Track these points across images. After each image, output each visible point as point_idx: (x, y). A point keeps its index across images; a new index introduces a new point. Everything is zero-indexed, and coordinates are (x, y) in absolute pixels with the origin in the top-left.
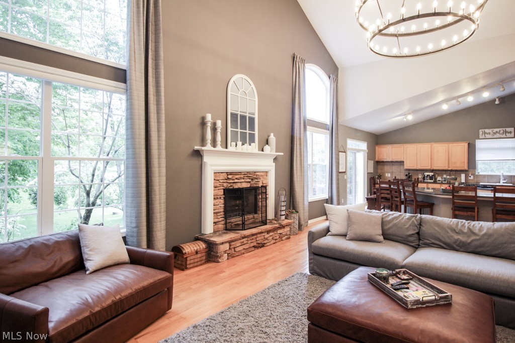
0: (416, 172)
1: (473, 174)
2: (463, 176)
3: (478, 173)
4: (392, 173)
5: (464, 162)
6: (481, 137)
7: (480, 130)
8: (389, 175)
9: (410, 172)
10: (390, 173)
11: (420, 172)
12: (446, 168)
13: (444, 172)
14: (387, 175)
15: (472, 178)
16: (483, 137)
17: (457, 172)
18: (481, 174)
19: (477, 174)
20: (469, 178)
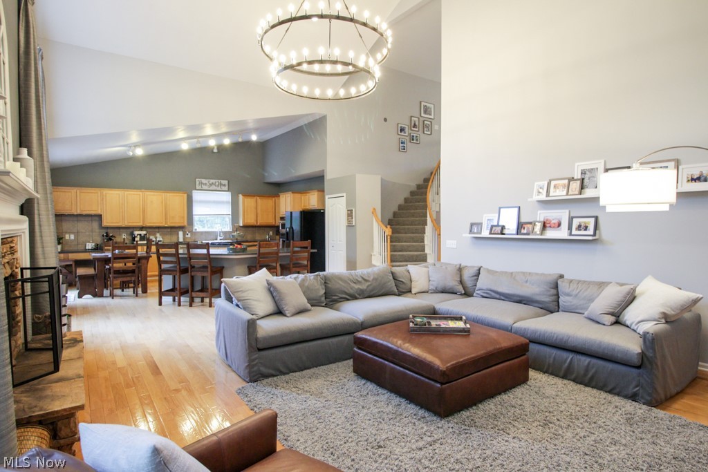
0: (118, 231)
1: (191, 231)
2: (181, 233)
3: (196, 229)
4: (77, 234)
5: (183, 217)
6: (197, 188)
7: (197, 180)
8: (72, 237)
9: (109, 231)
10: (73, 233)
11: (124, 230)
12: (163, 224)
13: (157, 230)
14: (67, 237)
15: (189, 236)
16: (200, 188)
17: (173, 230)
18: (198, 230)
19: (194, 231)
20: (187, 236)
